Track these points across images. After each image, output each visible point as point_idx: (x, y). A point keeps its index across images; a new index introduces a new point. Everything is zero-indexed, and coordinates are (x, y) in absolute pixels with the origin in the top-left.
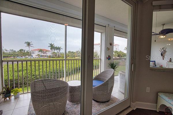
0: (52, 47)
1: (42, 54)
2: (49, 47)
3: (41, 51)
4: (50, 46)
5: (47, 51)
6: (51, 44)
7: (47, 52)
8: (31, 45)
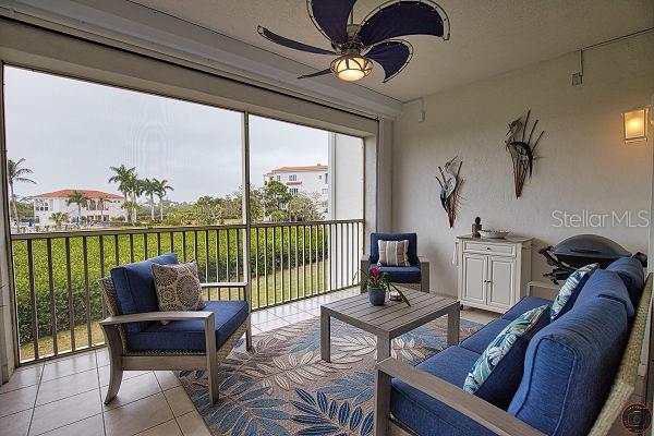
0: (127, 180)
1: (85, 212)
2: (113, 182)
3: (78, 197)
4: (116, 179)
5: (104, 198)
6: (123, 168)
7: (106, 204)
8: (24, 175)
